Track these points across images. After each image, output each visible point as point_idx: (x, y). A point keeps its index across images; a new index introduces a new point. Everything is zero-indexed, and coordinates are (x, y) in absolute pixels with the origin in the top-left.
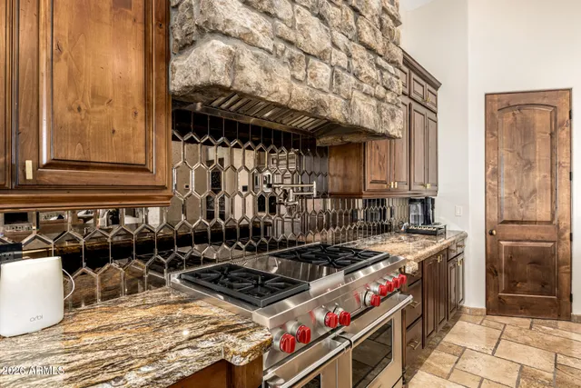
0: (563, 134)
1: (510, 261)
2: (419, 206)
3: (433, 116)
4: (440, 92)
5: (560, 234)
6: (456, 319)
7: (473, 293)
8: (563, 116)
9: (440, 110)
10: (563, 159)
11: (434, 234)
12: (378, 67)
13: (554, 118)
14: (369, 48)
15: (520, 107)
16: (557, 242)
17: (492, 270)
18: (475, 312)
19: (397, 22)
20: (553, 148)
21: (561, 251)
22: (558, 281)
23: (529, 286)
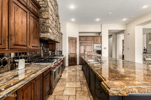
0: (76, 43)
1: (71, 59)
2: (60, 52)
3: (62, 39)
4: (63, 35)
5: (76, 55)
6: (65, 68)
7: (67, 64)
8: (76, 41)
9: (63, 38)
10: (76, 46)
11: (62, 56)
12: (59, 34)
13: (75, 41)
14: (58, 32)
15: (72, 39)
16: (76, 56)
17: (69, 61)
18: (67, 66)
19: (60, 28)
20: (75, 44)
21: (76, 57)
22: (76, 61)
23: (73, 62)
